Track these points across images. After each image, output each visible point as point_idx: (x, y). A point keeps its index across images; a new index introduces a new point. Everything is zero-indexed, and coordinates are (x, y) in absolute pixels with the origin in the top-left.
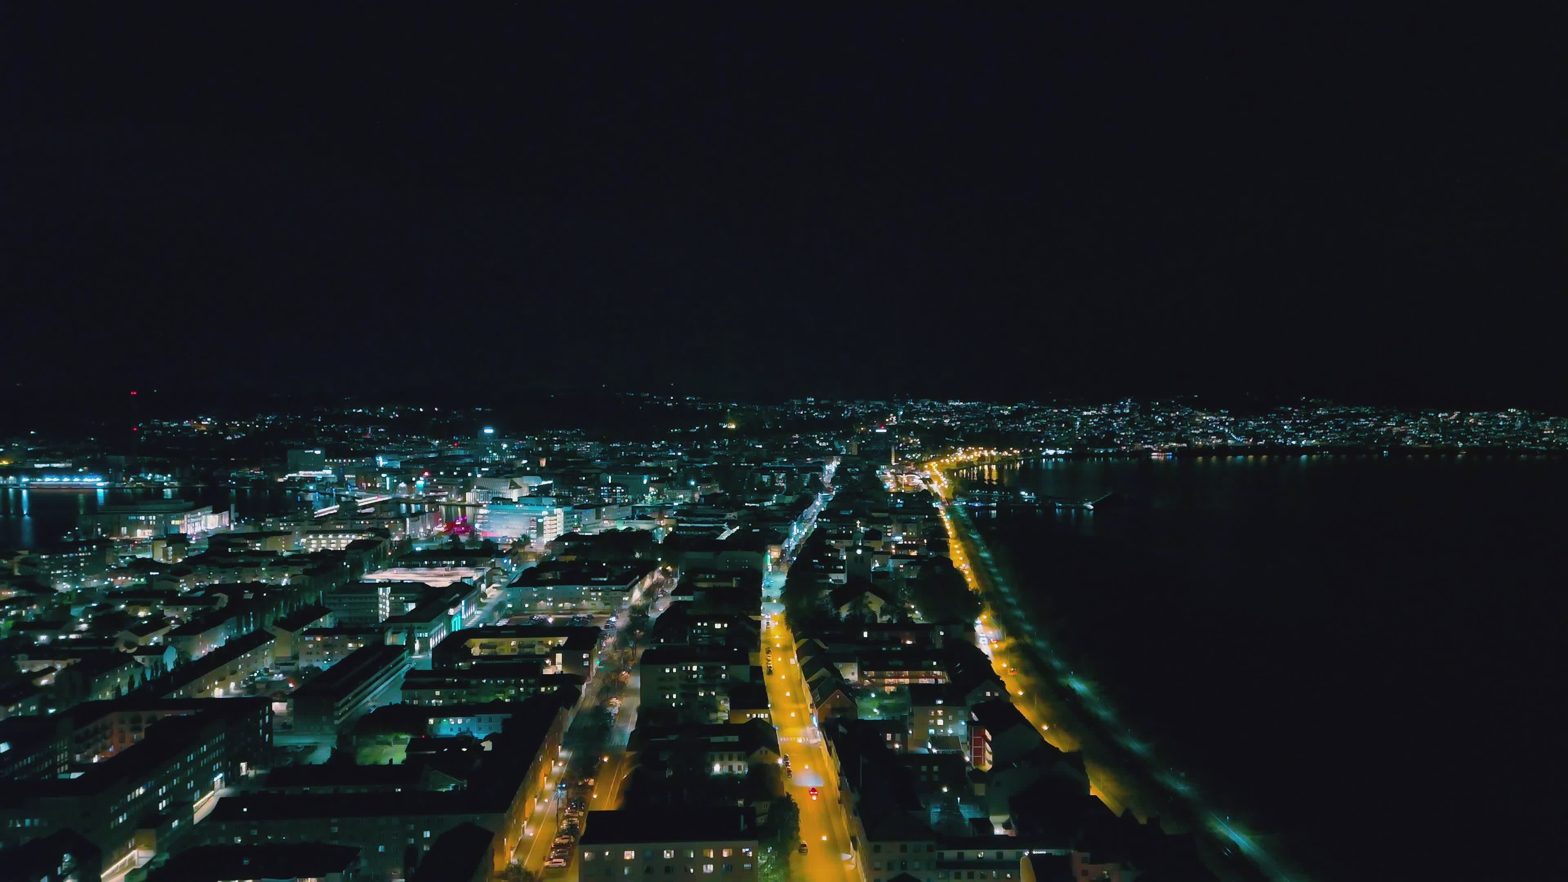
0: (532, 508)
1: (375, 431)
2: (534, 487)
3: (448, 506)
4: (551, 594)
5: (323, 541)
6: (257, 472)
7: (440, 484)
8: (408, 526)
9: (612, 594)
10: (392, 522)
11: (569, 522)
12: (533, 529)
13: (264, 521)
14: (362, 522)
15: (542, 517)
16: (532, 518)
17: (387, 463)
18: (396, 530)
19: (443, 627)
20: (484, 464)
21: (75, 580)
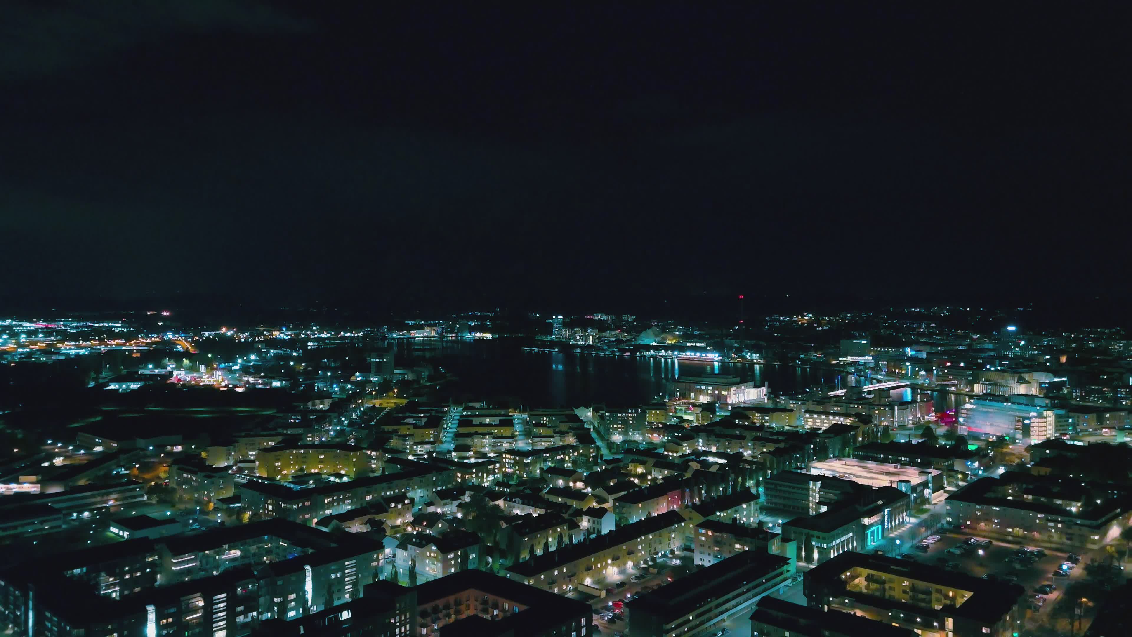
0: (1023, 407)
1: (928, 326)
2: (1046, 383)
3: (957, 394)
4: (997, 515)
5: (818, 421)
6: (816, 355)
7: (951, 375)
8: (896, 413)
9: (1075, 530)
10: (882, 408)
11: (1061, 426)
12: (1019, 429)
13: (779, 398)
14: (856, 406)
15: (1029, 418)
16: (1017, 419)
17: (914, 353)
18: (885, 416)
19: (852, 537)
20: (1006, 358)
21: (625, 433)
